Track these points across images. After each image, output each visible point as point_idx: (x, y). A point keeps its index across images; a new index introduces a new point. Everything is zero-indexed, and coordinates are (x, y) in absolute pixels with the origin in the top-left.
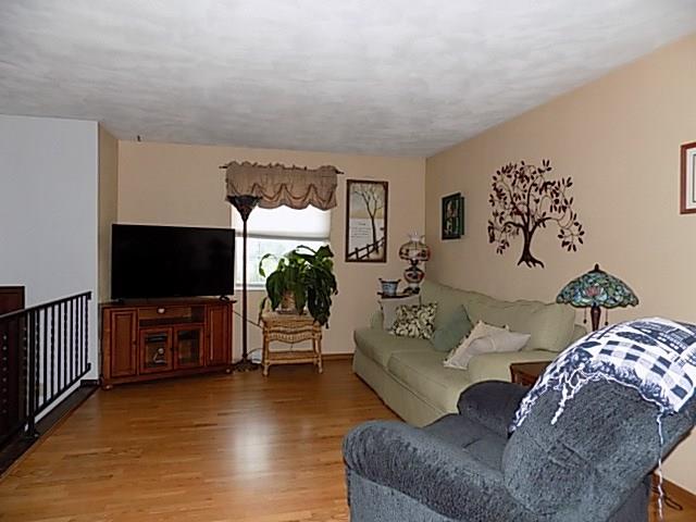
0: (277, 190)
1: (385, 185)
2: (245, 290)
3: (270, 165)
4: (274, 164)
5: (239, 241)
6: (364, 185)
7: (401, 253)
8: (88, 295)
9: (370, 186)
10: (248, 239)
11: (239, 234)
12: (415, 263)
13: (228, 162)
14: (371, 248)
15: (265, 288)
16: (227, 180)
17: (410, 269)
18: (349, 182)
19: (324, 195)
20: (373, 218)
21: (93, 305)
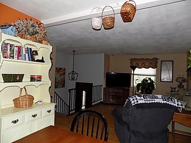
0: (142, 64)
1: (173, 61)
2: (133, 87)
3: (141, 59)
4: (141, 58)
5: (132, 76)
6: (166, 62)
7: (176, 80)
8: (102, 85)
9: (168, 62)
10: (134, 76)
11: (132, 74)
12: (181, 83)
13: (131, 59)
14: (168, 78)
15: (136, 87)
16: (130, 62)
17: (179, 85)
18: (161, 61)
19: (154, 65)
20: (169, 70)
21: (103, 88)
